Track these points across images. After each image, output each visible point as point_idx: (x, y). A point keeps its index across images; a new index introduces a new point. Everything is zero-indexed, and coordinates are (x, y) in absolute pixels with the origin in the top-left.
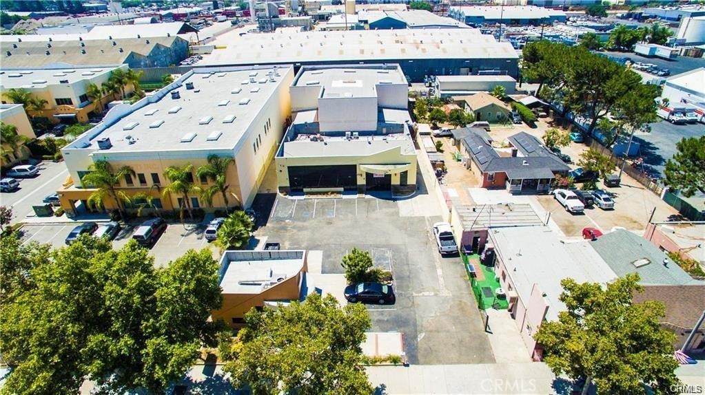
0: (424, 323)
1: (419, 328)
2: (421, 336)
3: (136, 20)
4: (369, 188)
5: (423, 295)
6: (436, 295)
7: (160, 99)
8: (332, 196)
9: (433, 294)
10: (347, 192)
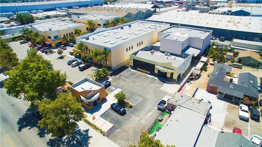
0: (124, 127)
1: (121, 127)
2: (119, 130)
3: (147, 3)
4: (158, 75)
5: (135, 118)
6: (139, 120)
7: (118, 28)
8: (144, 74)
9: (139, 119)
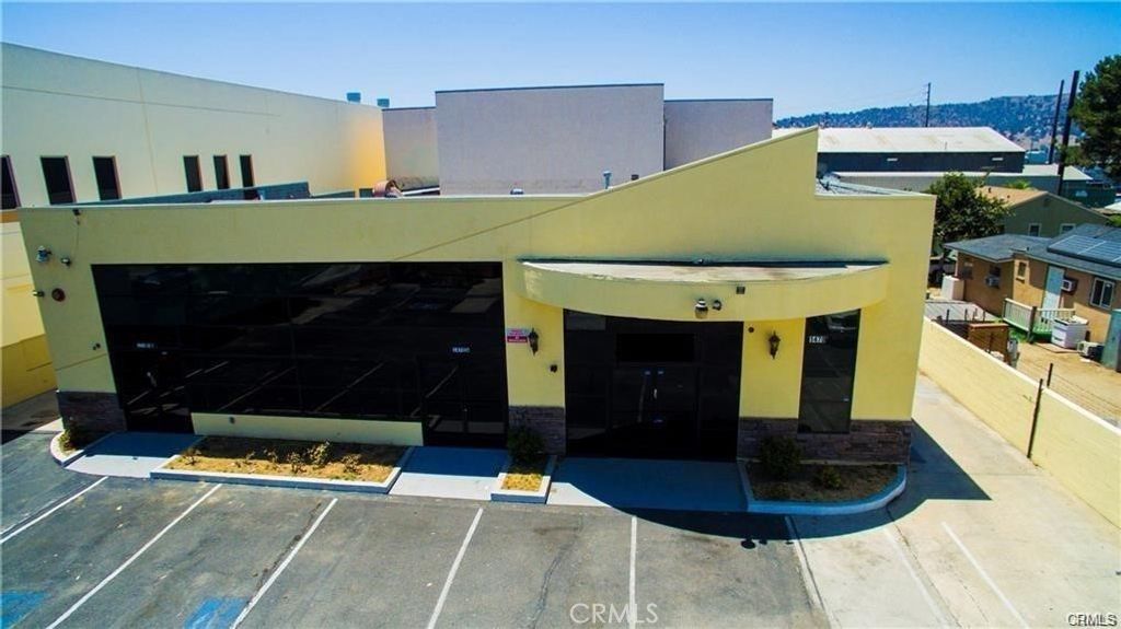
4: (582, 433)
10: (441, 454)
